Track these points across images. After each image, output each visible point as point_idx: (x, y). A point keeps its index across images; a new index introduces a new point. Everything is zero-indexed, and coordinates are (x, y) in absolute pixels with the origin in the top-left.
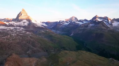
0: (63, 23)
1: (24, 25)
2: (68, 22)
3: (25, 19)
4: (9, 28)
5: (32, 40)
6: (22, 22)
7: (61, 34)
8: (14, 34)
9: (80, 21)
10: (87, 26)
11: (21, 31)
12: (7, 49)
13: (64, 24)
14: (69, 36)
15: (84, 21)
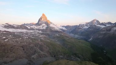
0: (83, 27)
1: (42, 29)
2: (88, 26)
3: (44, 23)
6: (41, 26)
7: (79, 38)
9: (102, 24)
10: (110, 30)
14: (86, 40)
15: (107, 24)
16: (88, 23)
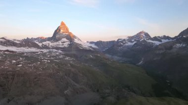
0: (124, 44)
1: (62, 47)
2: (133, 42)
3: (64, 38)
4: (41, 50)
5: (73, 70)
6: (60, 42)
7: (121, 62)
8: (46, 59)
9: (155, 39)
10: (171, 48)
11: (57, 55)
12: (33, 85)
13: (126, 44)
14: (135, 64)
15: (162, 39)
16: (132, 37)
